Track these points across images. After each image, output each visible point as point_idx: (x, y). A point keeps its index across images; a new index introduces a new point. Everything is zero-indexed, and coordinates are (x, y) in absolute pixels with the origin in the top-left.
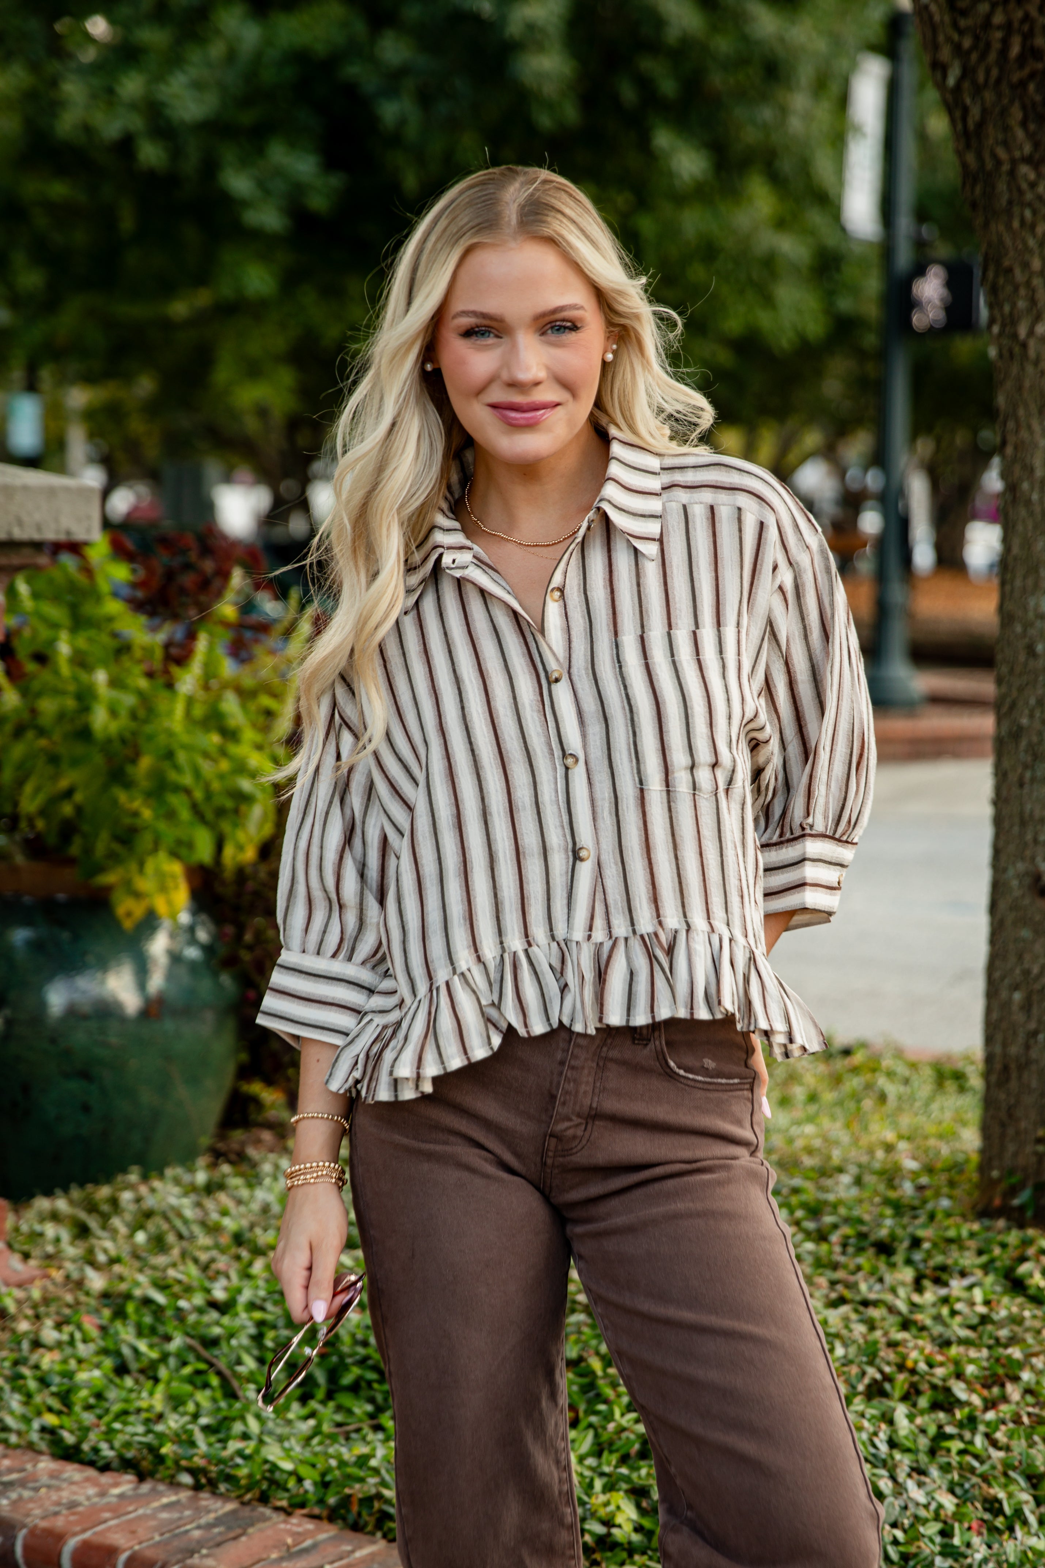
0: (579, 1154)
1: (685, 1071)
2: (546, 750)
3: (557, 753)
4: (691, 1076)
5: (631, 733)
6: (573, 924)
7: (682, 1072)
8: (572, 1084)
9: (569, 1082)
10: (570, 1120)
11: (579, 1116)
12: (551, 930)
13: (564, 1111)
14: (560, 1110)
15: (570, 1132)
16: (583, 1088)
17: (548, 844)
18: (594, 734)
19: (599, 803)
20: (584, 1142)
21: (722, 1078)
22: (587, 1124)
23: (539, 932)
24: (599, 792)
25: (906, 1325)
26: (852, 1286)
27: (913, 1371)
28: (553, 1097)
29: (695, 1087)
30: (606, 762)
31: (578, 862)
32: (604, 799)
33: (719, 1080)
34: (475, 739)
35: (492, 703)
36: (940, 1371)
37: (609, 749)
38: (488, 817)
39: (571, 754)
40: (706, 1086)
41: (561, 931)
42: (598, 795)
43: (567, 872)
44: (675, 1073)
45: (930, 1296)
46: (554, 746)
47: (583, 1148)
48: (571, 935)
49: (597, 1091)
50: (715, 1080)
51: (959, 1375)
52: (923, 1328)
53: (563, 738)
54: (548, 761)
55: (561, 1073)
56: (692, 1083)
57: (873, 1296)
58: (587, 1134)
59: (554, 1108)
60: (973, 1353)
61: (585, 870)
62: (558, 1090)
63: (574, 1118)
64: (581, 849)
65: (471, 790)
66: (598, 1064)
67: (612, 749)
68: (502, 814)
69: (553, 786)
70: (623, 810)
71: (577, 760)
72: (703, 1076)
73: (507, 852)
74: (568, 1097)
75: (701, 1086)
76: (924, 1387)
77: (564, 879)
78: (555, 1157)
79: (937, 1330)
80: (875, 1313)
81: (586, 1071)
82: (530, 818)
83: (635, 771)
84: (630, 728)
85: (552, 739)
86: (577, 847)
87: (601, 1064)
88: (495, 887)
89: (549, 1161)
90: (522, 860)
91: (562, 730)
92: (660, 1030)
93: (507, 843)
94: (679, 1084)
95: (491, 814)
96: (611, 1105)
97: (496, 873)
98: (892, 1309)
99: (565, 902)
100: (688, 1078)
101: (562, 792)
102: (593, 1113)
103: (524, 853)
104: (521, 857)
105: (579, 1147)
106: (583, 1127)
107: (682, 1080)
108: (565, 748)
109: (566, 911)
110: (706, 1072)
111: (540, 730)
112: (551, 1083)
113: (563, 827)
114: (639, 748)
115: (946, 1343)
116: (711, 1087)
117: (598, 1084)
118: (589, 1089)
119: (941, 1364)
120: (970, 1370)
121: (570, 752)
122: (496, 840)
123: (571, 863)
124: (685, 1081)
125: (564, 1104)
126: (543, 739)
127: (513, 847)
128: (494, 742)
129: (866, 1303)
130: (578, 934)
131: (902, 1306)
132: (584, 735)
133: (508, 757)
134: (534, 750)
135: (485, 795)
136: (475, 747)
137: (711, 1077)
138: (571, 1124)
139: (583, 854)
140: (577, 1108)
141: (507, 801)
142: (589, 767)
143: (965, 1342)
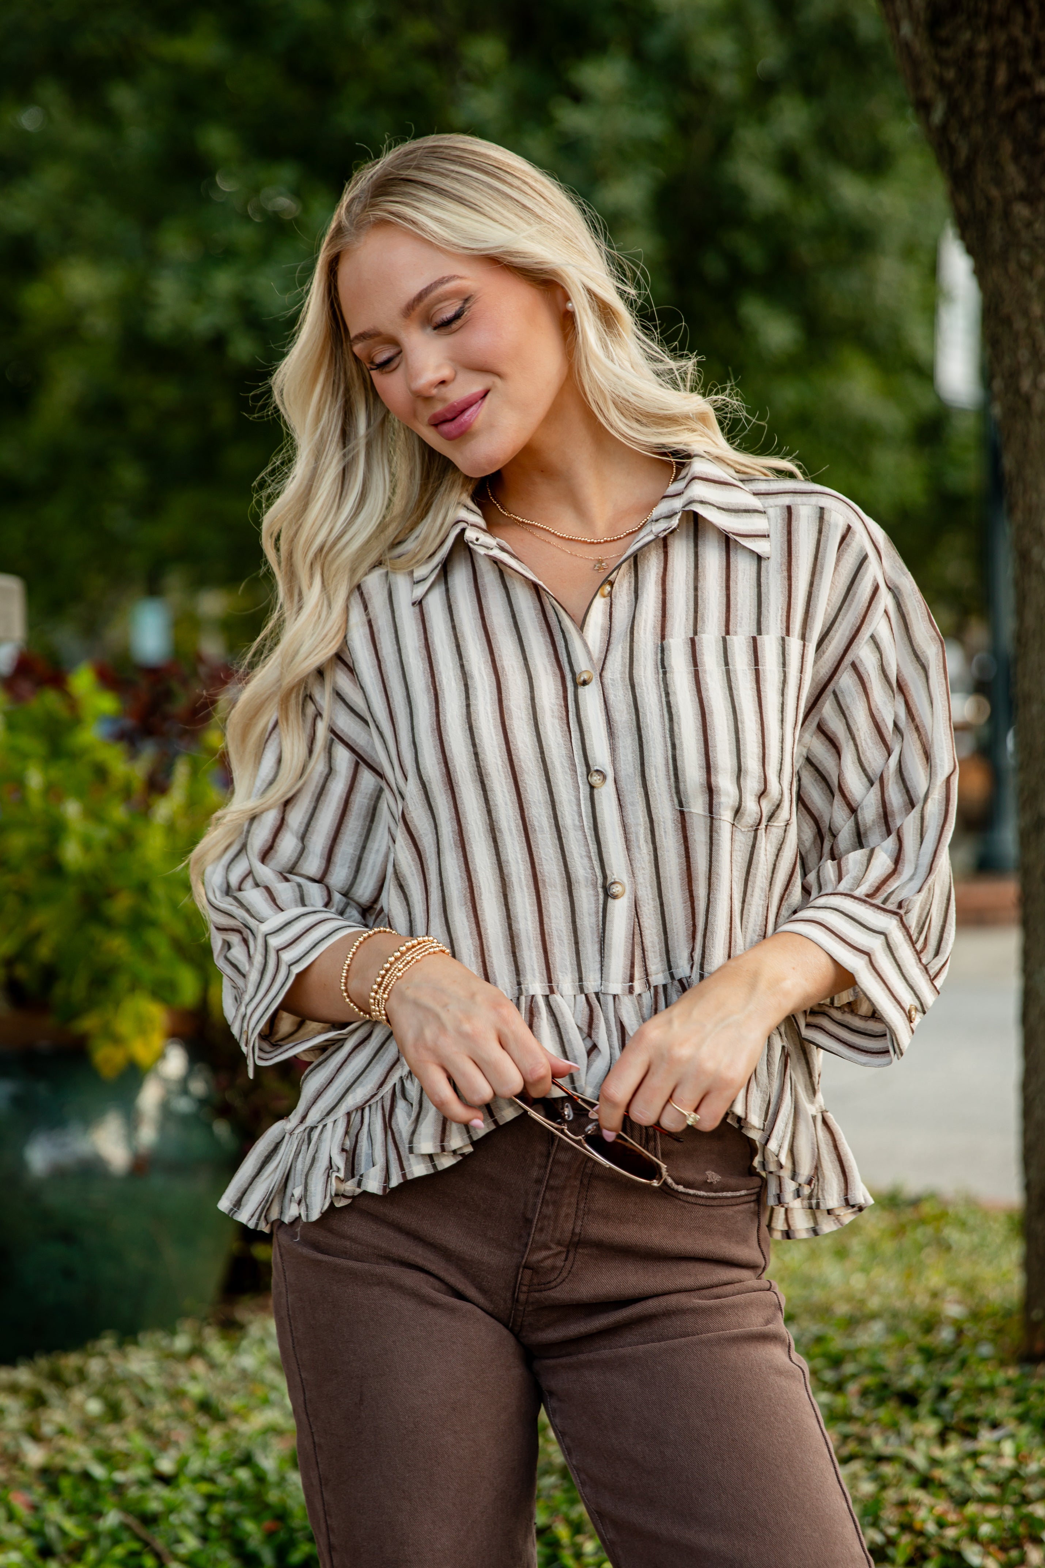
0: (558, 1289)
1: (685, 1187)
2: (567, 764)
3: (581, 769)
4: (691, 1192)
5: (669, 744)
6: (608, 974)
7: (681, 1188)
8: (551, 1208)
9: (548, 1205)
10: (549, 1248)
11: (559, 1244)
12: (581, 979)
13: (542, 1238)
14: (537, 1238)
15: (548, 1263)
16: (564, 1210)
17: (573, 876)
18: (625, 747)
19: (632, 829)
20: (564, 1274)
21: (727, 1191)
22: (568, 1252)
23: (566, 982)
24: (631, 816)
25: (925, 1483)
26: (863, 1440)
27: (921, 1533)
28: (528, 1222)
29: (696, 1204)
30: (638, 780)
31: (610, 899)
32: (637, 825)
33: (725, 1194)
34: (481, 740)
35: (505, 703)
36: (951, 1533)
37: (642, 764)
38: (498, 834)
39: (597, 771)
40: (709, 1202)
41: (592, 984)
42: (630, 820)
43: (598, 912)
44: (673, 1189)
45: (953, 1450)
46: (577, 761)
47: (564, 1280)
48: (606, 987)
49: (580, 1213)
50: (720, 1194)
51: (973, 1537)
52: (942, 1486)
53: (588, 752)
54: (569, 777)
55: (538, 1193)
56: (693, 1200)
57: (888, 1450)
58: (568, 1264)
59: (529, 1235)
60: (991, 1512)
61: (620, 910)
62: (534, 1211)
63: (553, 1246)
64: (613, 883)
65: (474, 801)
66: (581, 1182)
67: (646, 764)
68: (514, 831)
69: (575, 808)
70: (660, 835)
71: (605, 778)
72: (706, 1192)
73: (523, 877)
74: (546, 1223)
75: (703, 1202)
76: (932, 1550)
77: (593, 920)
78: (529, 1292)
79: (957, 1486)
80: (887, 1470)
81: (568, 1192)
82: (549, 843)
83: (674, 790)
84: (668, 739)
85: (575, 752)
86: (609, 882)
87: (585, 1182)
88: (509, 917)
89: (523, 1297)
90: (541, 889)
91: (587, 742)
92: (655, 1141)
93: (522, 867)
94: (677, 1201)
95: (500, 831)
96: (598, 1230)
97: (510, 900)
98: (909, 1466)
99: (597, 947)
100: (689, 1195)
101: (587, 816)
102: (576, 1239)
103: (544, 881)
104: (540, 885)
105: (559, 1280)
106: (563, 1256)
107: (681, 1197)
108: (590, 763)
109: (598, 958)
110: (707, 1186)
111: (561, 740)
112: (526, 1204)
113: (590, 858)
114: (679, 764)
115: (962, 1501)
116: (715, 1203)
117: (582, 1206)
118: (572, 1211)
119: (953, 1525)
120: (985, 1530)
121: (596, 768)
122: (508, 862)
123: (601, 901)
124: (684, 1198)
125: (541, 1230)
126: (564, 752)
127: (529, 872)
128: (504, 747)
129: (880, 1459)
130: (616, 985)
131: (919, 1460)
132: (613, 749)
133: (521, 766)
134: (552, 763)
135: (492, 807)
136: (479, 750)
137: (715, 1192)
138: (551, 1252)
139: (616, 889)
140: (558, 1235)
141: (519, 817)
142: (619, 786)
143: (986, 1500)
